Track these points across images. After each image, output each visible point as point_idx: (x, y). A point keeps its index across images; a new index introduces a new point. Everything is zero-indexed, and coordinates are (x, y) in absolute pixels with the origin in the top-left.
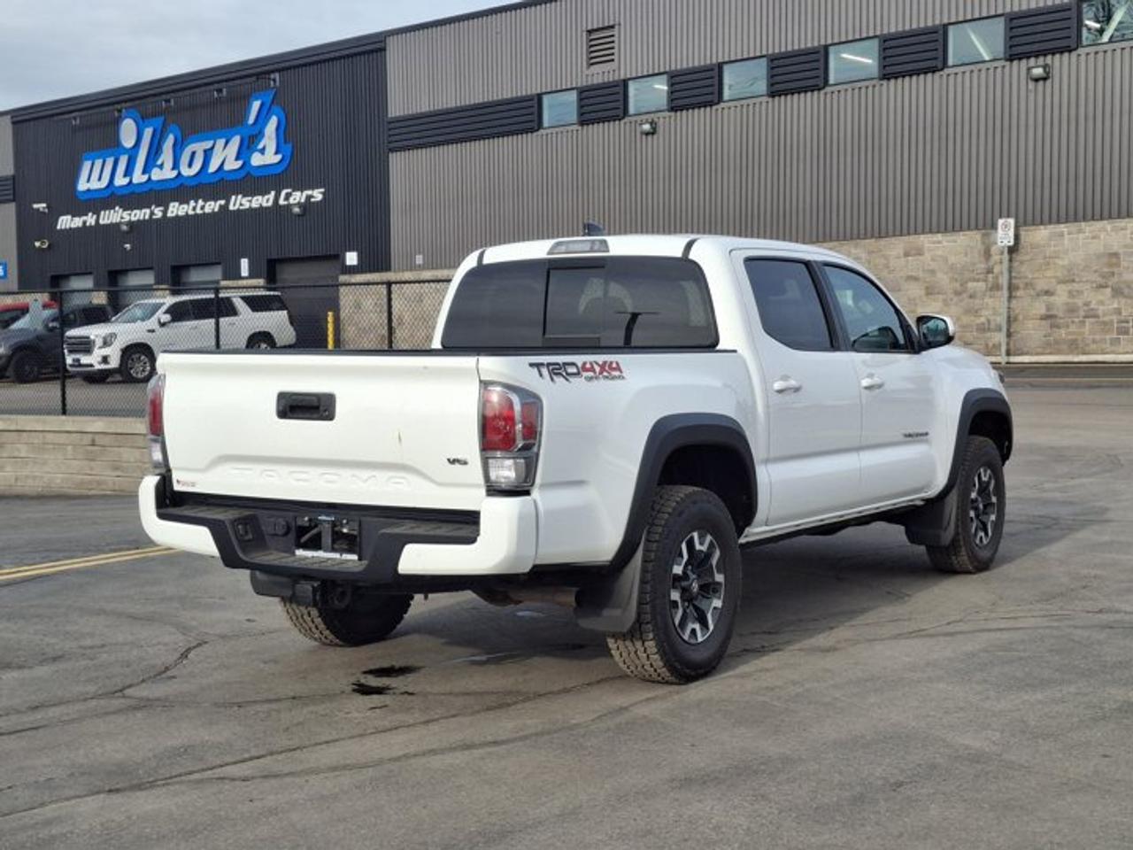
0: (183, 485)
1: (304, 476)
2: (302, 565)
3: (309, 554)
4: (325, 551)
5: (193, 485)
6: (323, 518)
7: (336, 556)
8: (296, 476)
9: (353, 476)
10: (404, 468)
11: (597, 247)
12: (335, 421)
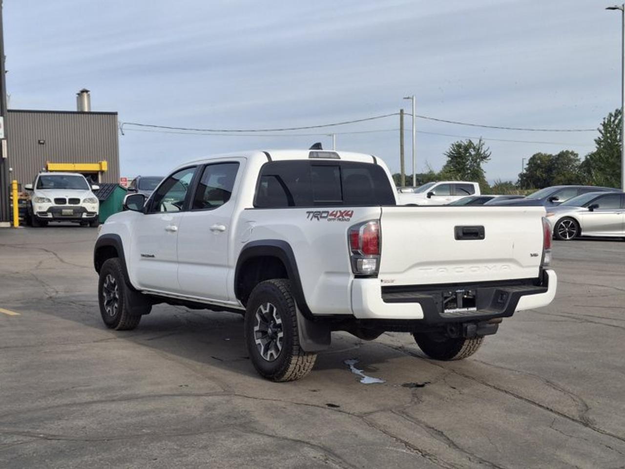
0: (386, 282)
1: (461, 270)
2: (449, 316)
3: (451, 311)
4: (460, 308)
5: (393, 281)
6: (459, 291)
7: (465, 310)
9: (486, 267)
10: (511, 260)
11: (332, 156)
12: (484, 240)
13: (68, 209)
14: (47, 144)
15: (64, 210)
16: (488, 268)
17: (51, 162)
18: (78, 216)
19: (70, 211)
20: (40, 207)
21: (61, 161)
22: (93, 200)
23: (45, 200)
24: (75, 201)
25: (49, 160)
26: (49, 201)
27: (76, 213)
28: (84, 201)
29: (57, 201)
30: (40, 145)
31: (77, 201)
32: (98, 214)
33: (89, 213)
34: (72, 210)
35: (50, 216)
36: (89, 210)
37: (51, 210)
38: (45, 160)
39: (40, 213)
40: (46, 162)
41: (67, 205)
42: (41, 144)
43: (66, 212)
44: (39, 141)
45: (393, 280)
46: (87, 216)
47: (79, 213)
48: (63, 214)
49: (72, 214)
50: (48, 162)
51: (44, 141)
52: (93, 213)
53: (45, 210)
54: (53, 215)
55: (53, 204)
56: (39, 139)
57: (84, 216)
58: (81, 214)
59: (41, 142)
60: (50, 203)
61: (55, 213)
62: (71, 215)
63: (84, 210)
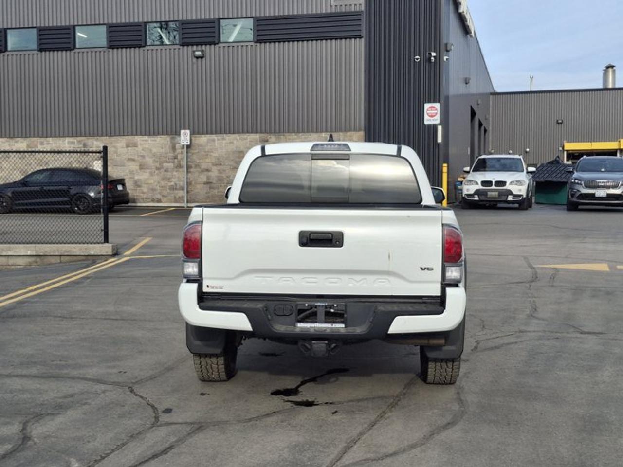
0: (213, 288)
1: (312, 280)
2: (302, 331)
3: (308, 325)
4: (320, 323)
5: (221, 288)
6: (318, 304)
7: (329, 325)
8: (308, 280)
9: (351, 278)
10: (388, 273)
11: (342, 148)
12: (342, 247)
13: (493, 192)
14: (565, 123)
15: (489, 193)
16: (355, 280)
17: (568, 142)
18: (503, 199)
19: (495, 194)
20: (468, 190)
21: (579, 140)
22: (521, 183)
23: (473, 182)
24: (502, 183)
25: (566, 140)
26: (477, 184)
27: (502, 195)
28: (511, 183)
29: (485, 183)
30: (558, 125)
31: (503, 183)
32: (525, 196)
33: (515, 196)
34: (497, 193)
35: (476, 198)
36: (515, 192)
37: (477, 192)
38: (562, 139)
39: (467, 195)
40: (563, 142)
41: (493, 187)
42: (559, 123)
43: (491, 195)
44: (557, 121)
45: (223, 287)
46: (513, 198)
47: (505, 195)
48: (488, 196)
49: (497, 196)
50: (565, 141)
51: (562, 121)
52: (520, 196)
53: (472, 192)
54: (479, 197)
55: (480, 187)
56: (558, 119)
57: (510, 198)
58: (506, 197)
59: (560, 121)
60: (477, 186)
61: (481, 195)
62: (496, 198)
63: (510, 192)
